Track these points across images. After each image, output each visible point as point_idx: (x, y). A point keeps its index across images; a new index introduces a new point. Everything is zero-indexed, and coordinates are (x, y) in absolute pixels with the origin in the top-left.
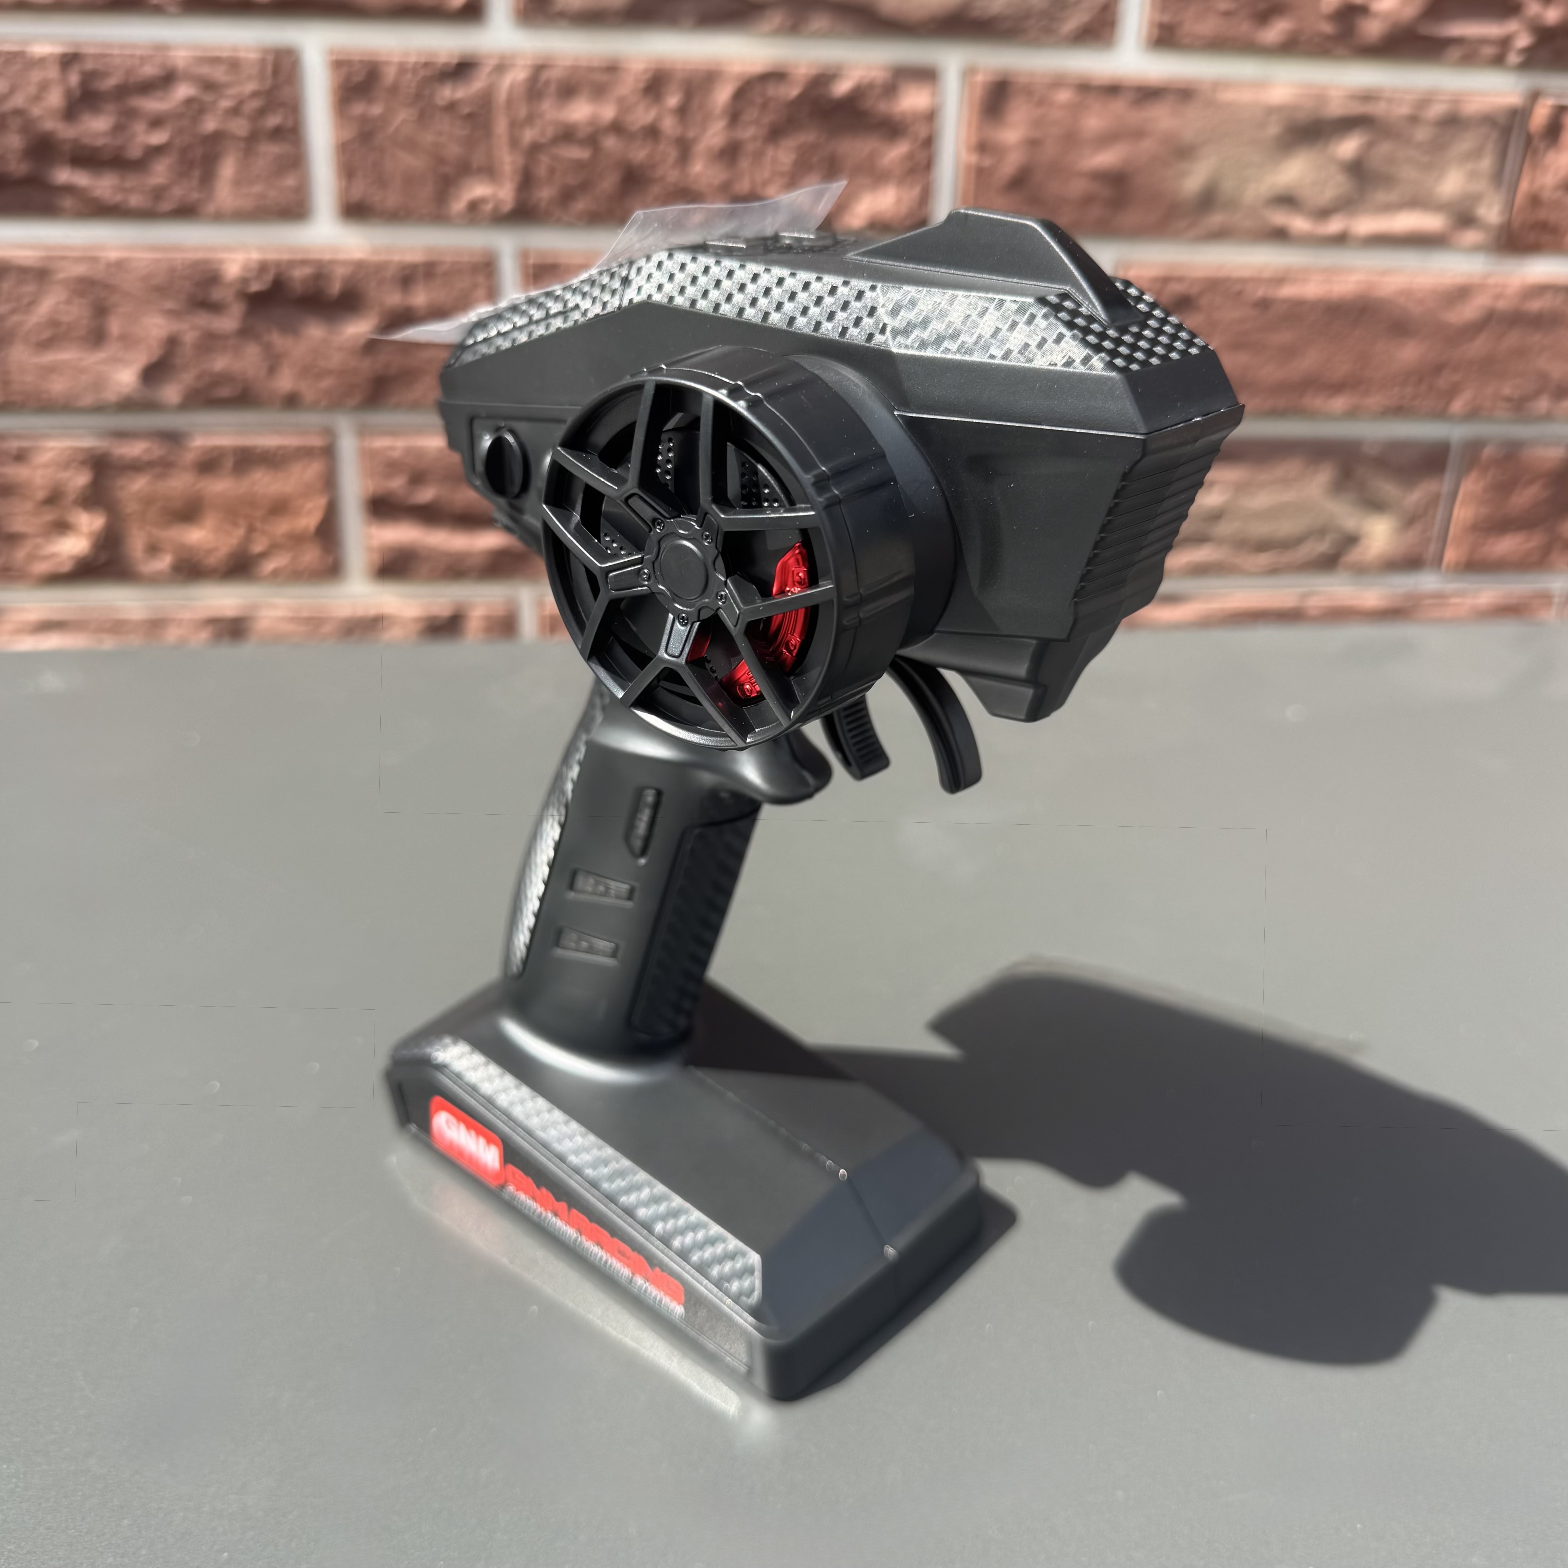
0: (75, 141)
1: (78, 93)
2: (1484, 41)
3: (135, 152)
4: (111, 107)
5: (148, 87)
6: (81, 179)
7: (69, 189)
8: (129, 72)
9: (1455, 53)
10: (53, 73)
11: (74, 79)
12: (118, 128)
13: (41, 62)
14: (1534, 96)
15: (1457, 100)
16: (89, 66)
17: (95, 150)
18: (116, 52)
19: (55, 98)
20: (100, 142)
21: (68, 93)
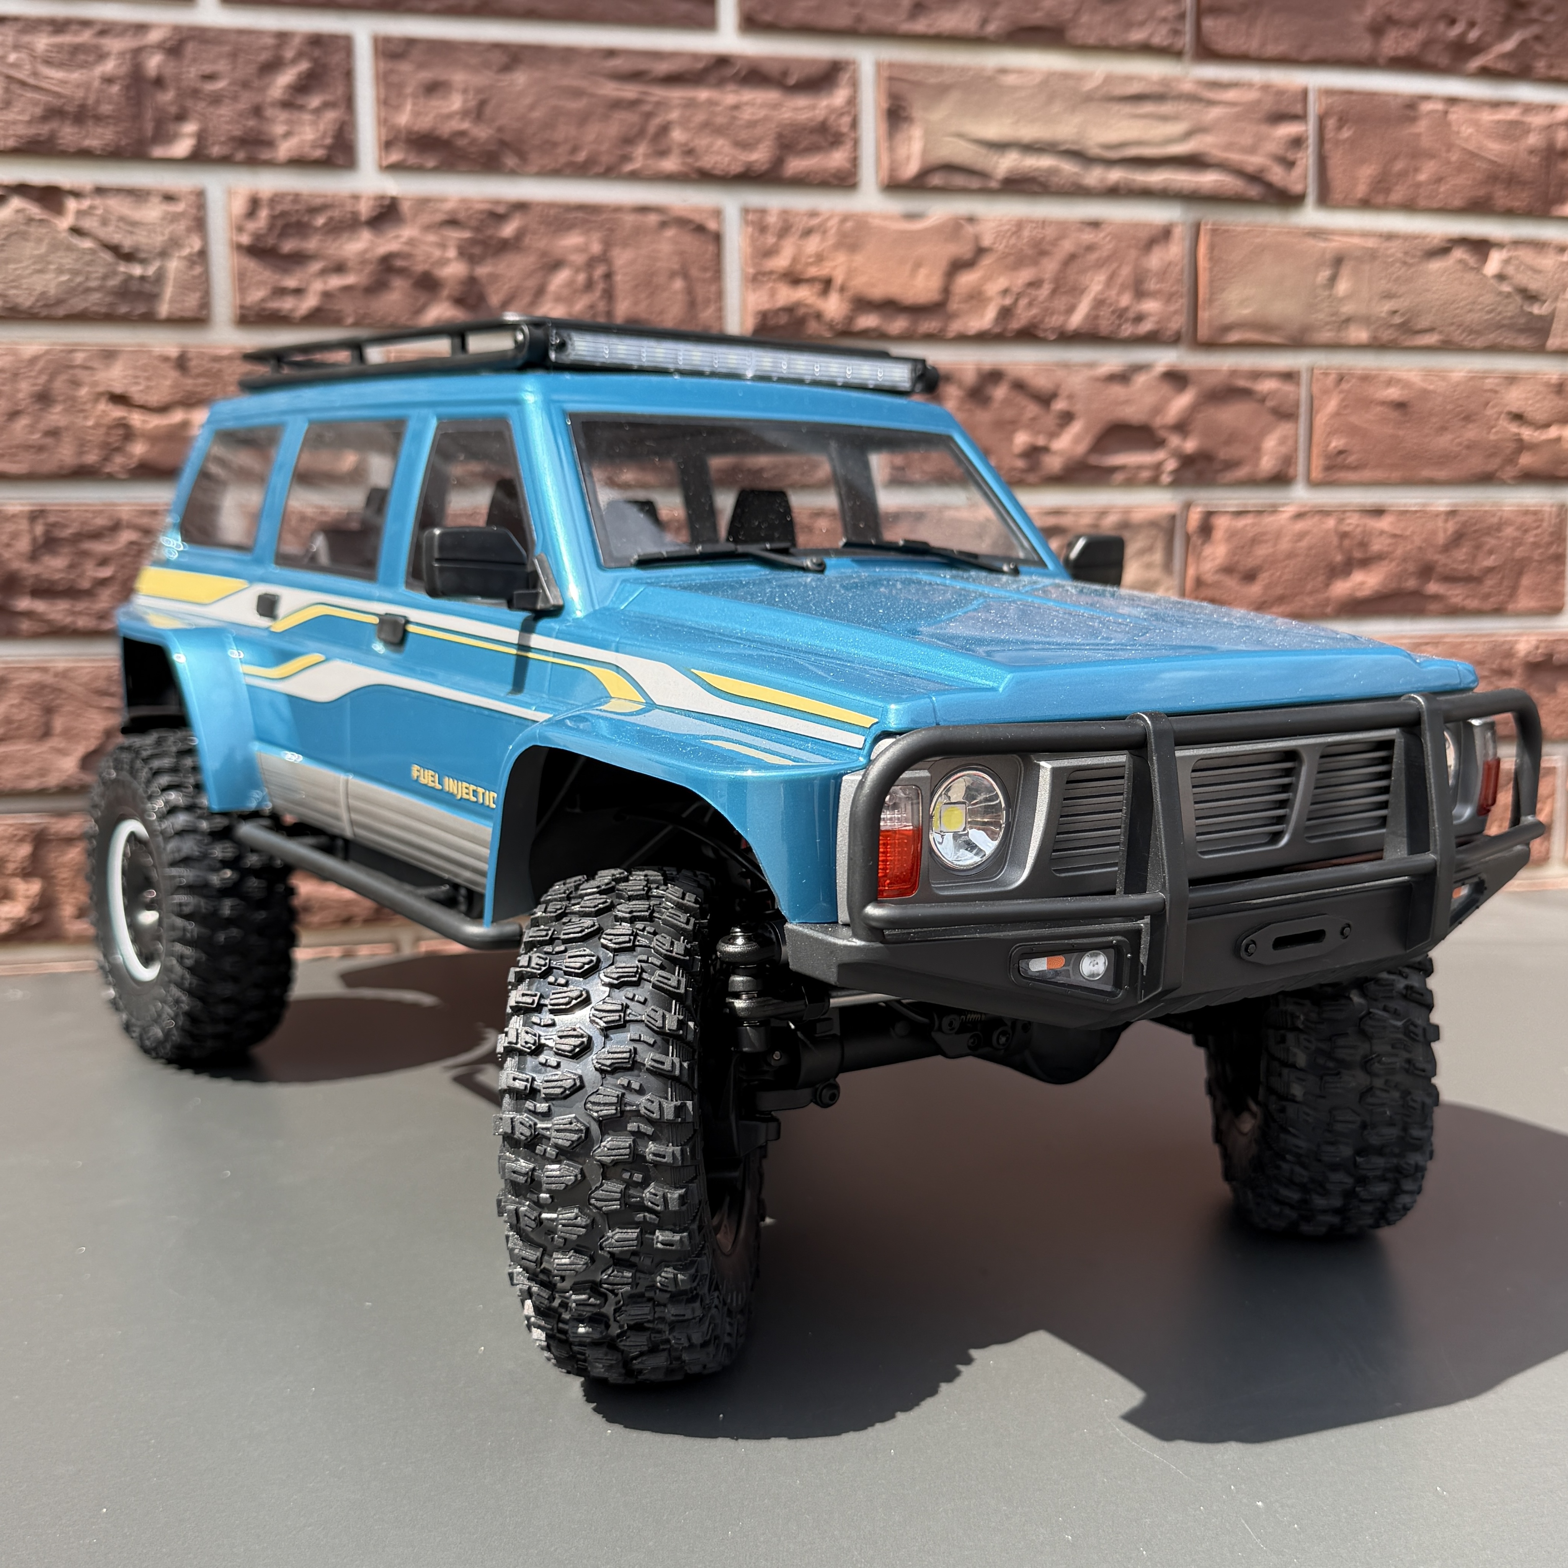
0: (37, 576)
1: (41, 540)
2: (1140, 467)
3: (85, 584)
4: (66, 550)
5: (97, 535)
6: (40, 606)
7: (29, 614)
8: (84, 523)
9: (1119, 477)
10: (24, 525)
11: (39, 529)
12: (72, 566)
13: (14, 517)
14: (1188, 506)
15: (1127, 511)
16: (52, 519)
17: (53, 583)
18: (74, 508)
19: (24, 545)
20: (57, 576)
21: (34, 540)
